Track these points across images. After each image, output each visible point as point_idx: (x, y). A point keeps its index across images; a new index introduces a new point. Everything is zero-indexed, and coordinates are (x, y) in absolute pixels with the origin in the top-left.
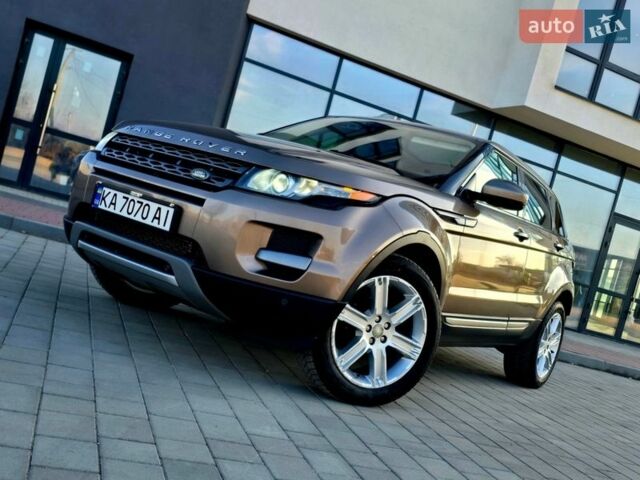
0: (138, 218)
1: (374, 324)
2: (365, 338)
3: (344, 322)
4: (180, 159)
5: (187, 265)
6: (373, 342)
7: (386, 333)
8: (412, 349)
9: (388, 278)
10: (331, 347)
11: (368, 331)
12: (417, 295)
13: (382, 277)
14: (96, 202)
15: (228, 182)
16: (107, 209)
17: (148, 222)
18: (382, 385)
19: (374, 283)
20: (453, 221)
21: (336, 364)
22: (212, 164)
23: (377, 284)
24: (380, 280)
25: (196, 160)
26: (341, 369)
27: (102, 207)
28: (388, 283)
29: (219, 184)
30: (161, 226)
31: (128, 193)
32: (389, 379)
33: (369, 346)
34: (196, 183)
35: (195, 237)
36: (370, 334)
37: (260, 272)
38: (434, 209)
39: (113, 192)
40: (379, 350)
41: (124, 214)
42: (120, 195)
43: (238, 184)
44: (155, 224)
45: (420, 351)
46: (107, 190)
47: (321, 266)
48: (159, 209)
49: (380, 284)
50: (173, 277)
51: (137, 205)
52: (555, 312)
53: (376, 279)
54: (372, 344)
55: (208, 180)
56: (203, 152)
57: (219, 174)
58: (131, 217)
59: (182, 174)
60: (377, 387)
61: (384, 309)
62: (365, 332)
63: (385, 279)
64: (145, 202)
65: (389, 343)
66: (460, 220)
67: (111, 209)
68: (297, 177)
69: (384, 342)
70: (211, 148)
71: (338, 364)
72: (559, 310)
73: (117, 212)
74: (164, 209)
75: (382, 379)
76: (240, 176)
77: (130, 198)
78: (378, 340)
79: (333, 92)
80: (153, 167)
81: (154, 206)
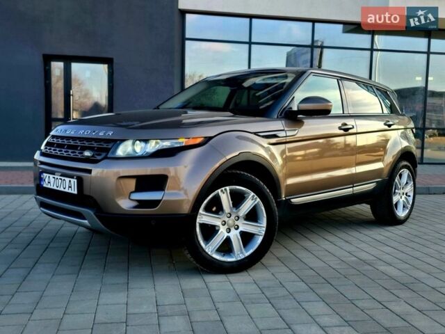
0: (62, 189)
1: (226, 219)
2: (223, 230)
3: (203, 224)
4: (79, 146)
5: (91, 213)
6: (229, 230)
7: (237, 223)
8: (259, 229)
9: (228, 188)
10: (199, 242)
11: (224, 225)
12: (252, 194)
13: (223, 189)
14: (42, 183)
15: (103, 155)
16: (47, 186)
17: (66, 190)
18: (243, 257)
19: (218, 194)
20: (275, 136)
21: (205, 251)
22: (95, 145)
23: (221, 194)
24: (222, 191)
25: (87, 144)
26: (209, 253)
27: (45, 185)
28: (228, 192)
29: (99, 158)
30: (73, 192)
31: (54, 174)
32: (247, 252)
33: (226, 235)
34: (87, 160)
35: (91, 195)
36: (226, 227)
37: (135, 207)
38: (255, 134)
39: (48, 175)
40: (234, 235)
41: (55, 188)
42: (51, 176)
43: (109, 155)
44: (70, 191)
45: (264, 229)
46: (45, 174)
47: (172, 194)
48: (70, 181)
49: (224, 193)
50: (86, 221)
51: (60, 181)
52: (401, 169)
53: (219, 190)
54: (229, 233)
55: (93, 156)
56: (90, 138)
57: (99, 151)
58: (58, 189)
59: (80, 156)
60: (239, 259)
61: (230, 208)
62: (221, 226)
63: (226, 190)
64: (63, 178)
65: (241, 229)
66: (282, 134)
67: (49, 186)
68: (146, 141)
69: (237, 229)
70: (93, 135)
71: (207, 250)
72: (405, 167)
73: (52, 187)
74: (72, 180)
75: (242, 253)
76: (110, 149)
77: (56, 177)
78: (233, 229)
79: (250, 43)
80: (65, 154)
81: (67, 180)
